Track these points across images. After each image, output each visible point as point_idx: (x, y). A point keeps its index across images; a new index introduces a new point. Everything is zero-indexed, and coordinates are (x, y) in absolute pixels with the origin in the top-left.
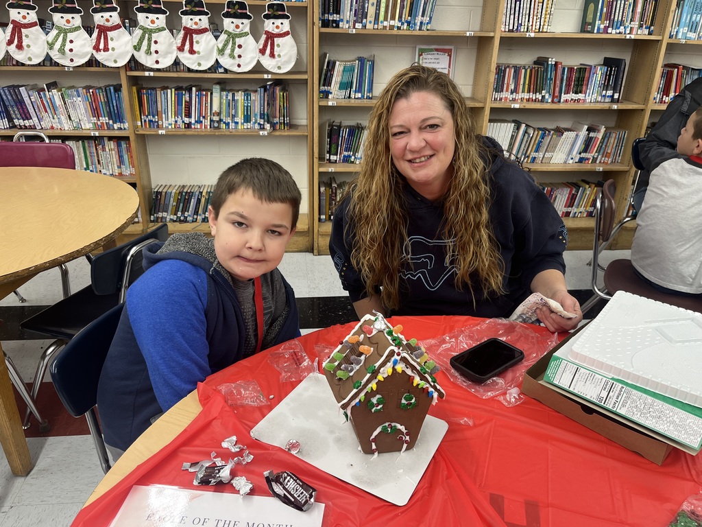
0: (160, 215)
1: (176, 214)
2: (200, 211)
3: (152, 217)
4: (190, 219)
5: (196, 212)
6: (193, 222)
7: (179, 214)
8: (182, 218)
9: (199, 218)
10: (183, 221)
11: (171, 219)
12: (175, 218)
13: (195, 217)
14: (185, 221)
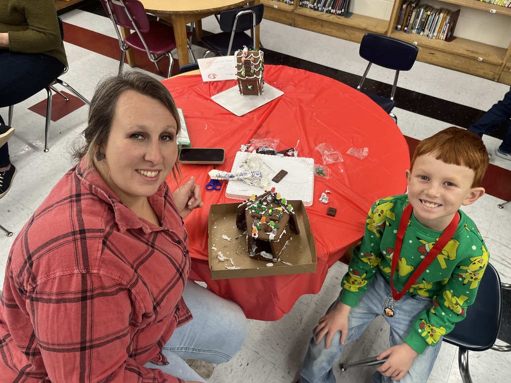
0: (305, 2)
1: (313, 4)
2: (327, 5)
3: (301, 3)
4: (320, 9)
5: (324, 6)
6: (321, 11)
7: (315, 4)
8: (316, 7)
9: (325, 10)
10: (316, 9)
11: (310, 7)
12: (312, 6)
13: (323, 8)
14: (317, 10)
